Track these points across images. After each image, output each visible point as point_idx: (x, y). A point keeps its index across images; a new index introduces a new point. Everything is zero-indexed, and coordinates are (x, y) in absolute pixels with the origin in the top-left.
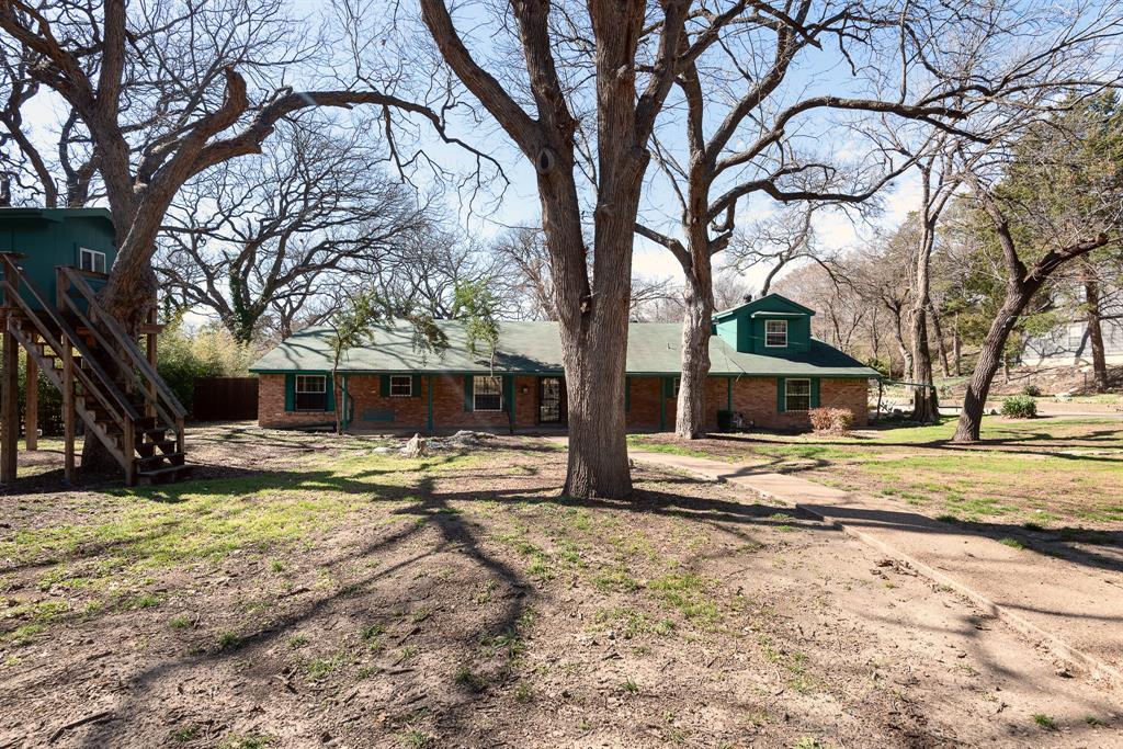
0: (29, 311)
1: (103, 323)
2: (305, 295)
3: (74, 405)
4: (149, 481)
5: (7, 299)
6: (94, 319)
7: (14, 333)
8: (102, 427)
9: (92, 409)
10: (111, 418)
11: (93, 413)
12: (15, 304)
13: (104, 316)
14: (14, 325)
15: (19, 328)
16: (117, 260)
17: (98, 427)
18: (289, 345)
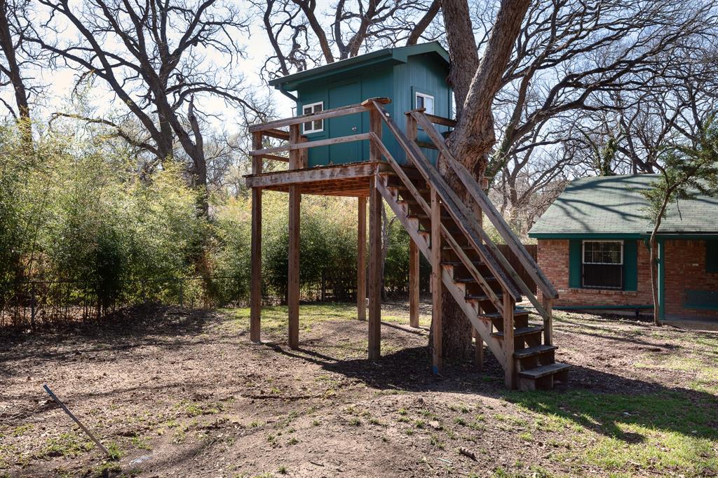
0: (395, 164)
1: (455, 174)
2: (531, 147)
3: (441, 276)
4: (533, 385)
5: (373, 153)
6: (444, 171)
7: (381, 190)
8: (473, 305)
9: (462, 282)
10: (483, 294)
11: (462, 287)
12: (380, 157)
13: (457, 165)
14: (381, 182)
15: (386, 184)
16: (470, 93)
17: (469, 306)
18: (565, 201)
